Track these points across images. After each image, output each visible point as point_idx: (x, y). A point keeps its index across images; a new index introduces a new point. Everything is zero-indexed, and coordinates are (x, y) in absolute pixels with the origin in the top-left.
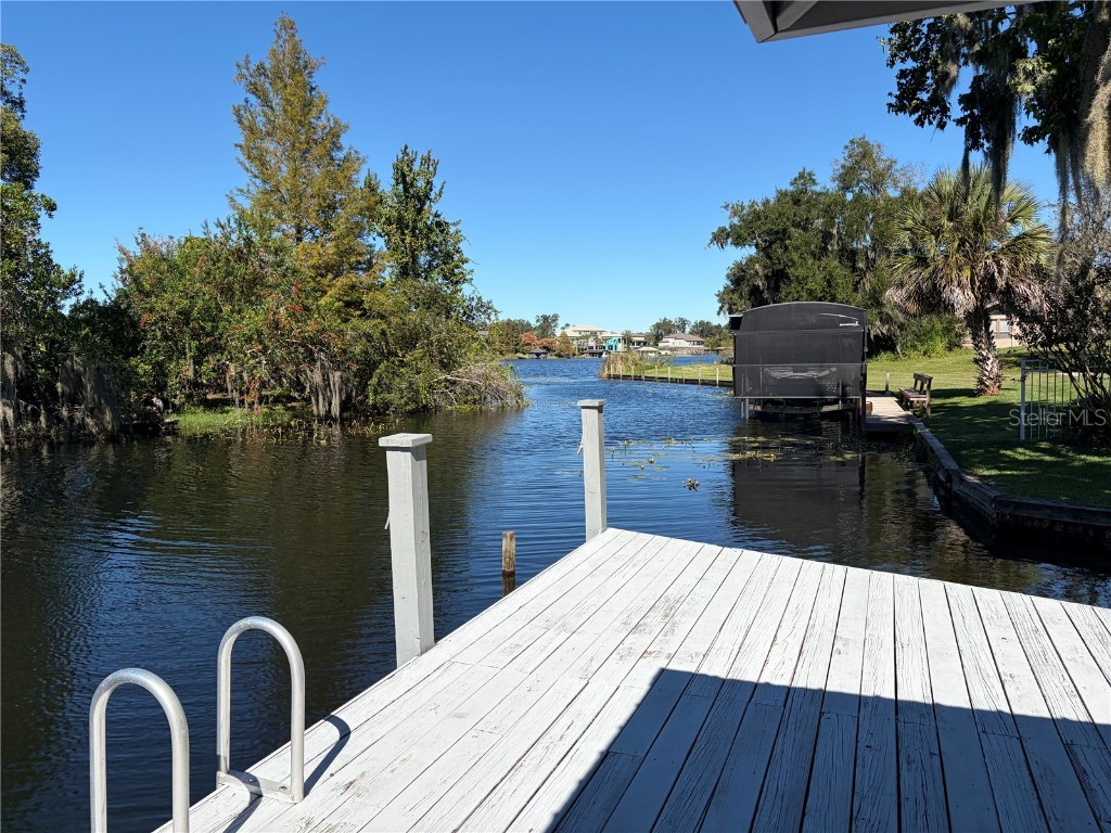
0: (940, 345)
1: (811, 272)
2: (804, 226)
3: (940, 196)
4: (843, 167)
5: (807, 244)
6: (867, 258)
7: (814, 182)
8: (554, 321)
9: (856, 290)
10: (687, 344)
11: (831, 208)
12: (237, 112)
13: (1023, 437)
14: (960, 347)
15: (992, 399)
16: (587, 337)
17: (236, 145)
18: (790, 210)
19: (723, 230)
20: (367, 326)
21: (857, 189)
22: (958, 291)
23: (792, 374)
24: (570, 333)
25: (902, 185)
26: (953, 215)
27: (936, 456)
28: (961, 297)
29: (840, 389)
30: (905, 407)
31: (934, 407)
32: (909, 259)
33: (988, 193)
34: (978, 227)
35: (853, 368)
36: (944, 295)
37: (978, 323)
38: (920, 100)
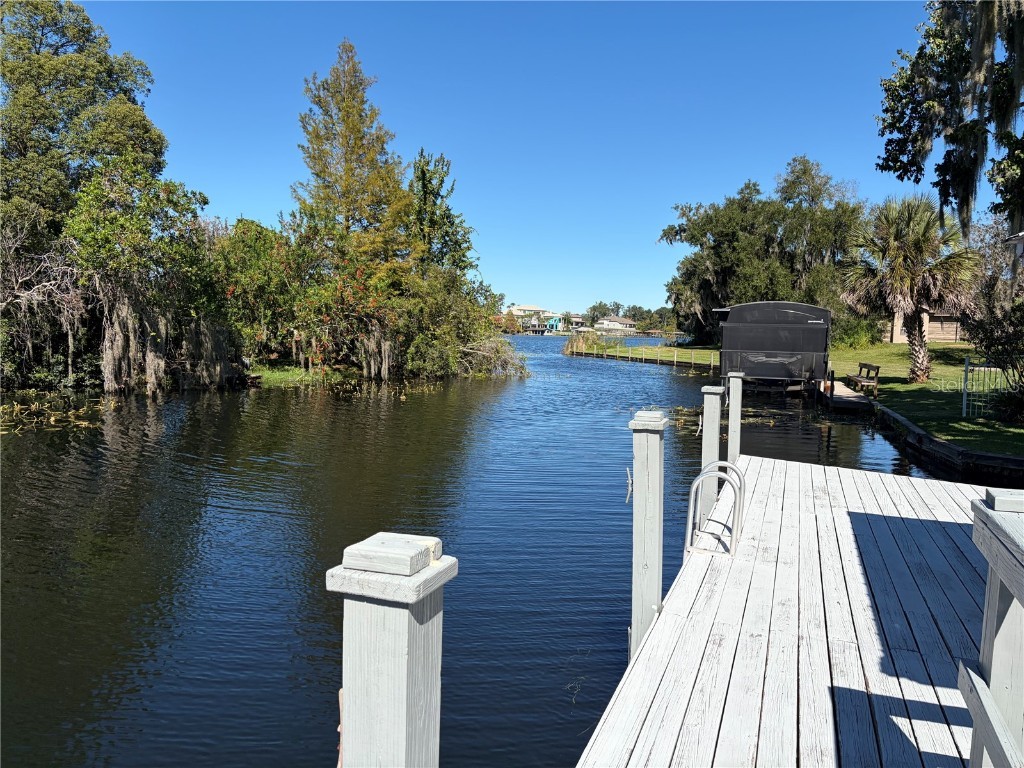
0: (864, 338)
1: (756, 271)
2: (750, 229)
3: (888, 221)
4: (786, 180)
5: (752, 246)
6: (804, 261)
7: (758, 192)
8: (501, 299)
9: (793, 288)
10: (619, 327)
11: (774, 215)
12: (303, 120)
13: (964, 415)
14: (880, 341)
15: (923, 385)
16: (530, 316)
17: (299, 146)
18: (738, 215)
19: (672, 228)
20: (409, 304)
21: (797, 200)
22: (900, 297)
23: (764, 359)
24: (515, 311)
25: (836, 199)
26: (898, 236)
27: (903, 425)
28: (902, 303)
29: (804, 373)
30: (854, 390)
31: (879, 390)
32: (860, 269)
33: (926, 219)
34: (918, 247)
35: (814, 357)
36: (888, 300)
37: (913, 324)
38: (902, 162)
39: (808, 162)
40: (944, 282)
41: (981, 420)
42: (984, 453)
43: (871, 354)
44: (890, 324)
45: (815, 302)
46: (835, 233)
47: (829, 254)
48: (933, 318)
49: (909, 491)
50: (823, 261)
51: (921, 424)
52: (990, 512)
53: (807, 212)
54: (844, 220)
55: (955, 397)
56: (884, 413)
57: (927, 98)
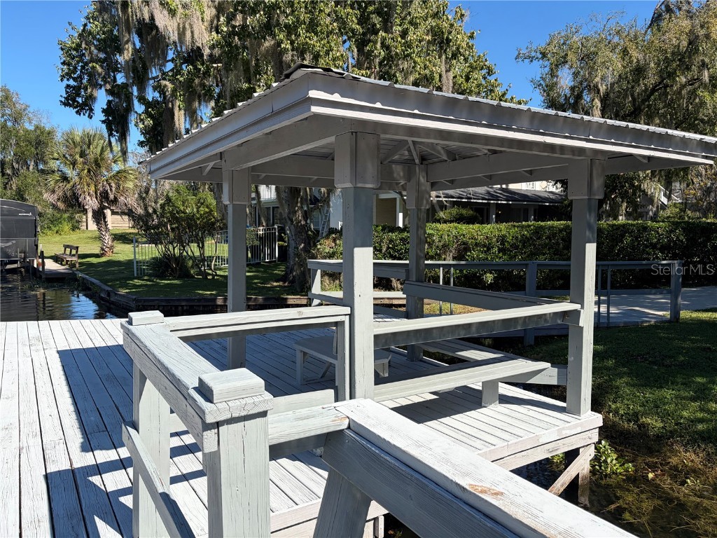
0: (67, 227)
3: (74, 142)
6: (13, 167)
9: (5, 188)
13: (136, 275)
14: (79, 228)
15: (110, 258)
21: (2, 119)
22: (88, 198)
25: (35, 122)
26: (82, 154)
27: (97, 286)
28: (90, 201)
29: (19, 254)
30: (61, 264)
31: (80, 263)
32: (57, 176)
33: (101, 145)
34: (97, 163)
35: (28, 241)
36: (80, 200)
37: (99, 216)
38: (78, 102)
39: (8, 91)
40: (116, 189)
41: (146, 278)
42: (147, 298)
43: (72, 238)
44: (85, 217)
45: (23, 199)
46: (36, 148)
47: (33, 163)
48: (113, 213)
49: (101, 329)
50: (28, 168)
51: (110, 284)
52: (130, 327)
53: (12, 129)
54: (42, 138)
55: (129, 264)
56: (83, 279)
57: (92, 61)
